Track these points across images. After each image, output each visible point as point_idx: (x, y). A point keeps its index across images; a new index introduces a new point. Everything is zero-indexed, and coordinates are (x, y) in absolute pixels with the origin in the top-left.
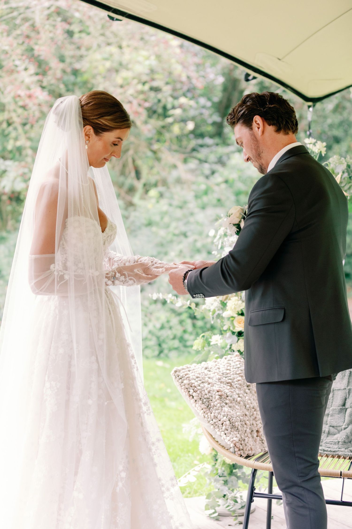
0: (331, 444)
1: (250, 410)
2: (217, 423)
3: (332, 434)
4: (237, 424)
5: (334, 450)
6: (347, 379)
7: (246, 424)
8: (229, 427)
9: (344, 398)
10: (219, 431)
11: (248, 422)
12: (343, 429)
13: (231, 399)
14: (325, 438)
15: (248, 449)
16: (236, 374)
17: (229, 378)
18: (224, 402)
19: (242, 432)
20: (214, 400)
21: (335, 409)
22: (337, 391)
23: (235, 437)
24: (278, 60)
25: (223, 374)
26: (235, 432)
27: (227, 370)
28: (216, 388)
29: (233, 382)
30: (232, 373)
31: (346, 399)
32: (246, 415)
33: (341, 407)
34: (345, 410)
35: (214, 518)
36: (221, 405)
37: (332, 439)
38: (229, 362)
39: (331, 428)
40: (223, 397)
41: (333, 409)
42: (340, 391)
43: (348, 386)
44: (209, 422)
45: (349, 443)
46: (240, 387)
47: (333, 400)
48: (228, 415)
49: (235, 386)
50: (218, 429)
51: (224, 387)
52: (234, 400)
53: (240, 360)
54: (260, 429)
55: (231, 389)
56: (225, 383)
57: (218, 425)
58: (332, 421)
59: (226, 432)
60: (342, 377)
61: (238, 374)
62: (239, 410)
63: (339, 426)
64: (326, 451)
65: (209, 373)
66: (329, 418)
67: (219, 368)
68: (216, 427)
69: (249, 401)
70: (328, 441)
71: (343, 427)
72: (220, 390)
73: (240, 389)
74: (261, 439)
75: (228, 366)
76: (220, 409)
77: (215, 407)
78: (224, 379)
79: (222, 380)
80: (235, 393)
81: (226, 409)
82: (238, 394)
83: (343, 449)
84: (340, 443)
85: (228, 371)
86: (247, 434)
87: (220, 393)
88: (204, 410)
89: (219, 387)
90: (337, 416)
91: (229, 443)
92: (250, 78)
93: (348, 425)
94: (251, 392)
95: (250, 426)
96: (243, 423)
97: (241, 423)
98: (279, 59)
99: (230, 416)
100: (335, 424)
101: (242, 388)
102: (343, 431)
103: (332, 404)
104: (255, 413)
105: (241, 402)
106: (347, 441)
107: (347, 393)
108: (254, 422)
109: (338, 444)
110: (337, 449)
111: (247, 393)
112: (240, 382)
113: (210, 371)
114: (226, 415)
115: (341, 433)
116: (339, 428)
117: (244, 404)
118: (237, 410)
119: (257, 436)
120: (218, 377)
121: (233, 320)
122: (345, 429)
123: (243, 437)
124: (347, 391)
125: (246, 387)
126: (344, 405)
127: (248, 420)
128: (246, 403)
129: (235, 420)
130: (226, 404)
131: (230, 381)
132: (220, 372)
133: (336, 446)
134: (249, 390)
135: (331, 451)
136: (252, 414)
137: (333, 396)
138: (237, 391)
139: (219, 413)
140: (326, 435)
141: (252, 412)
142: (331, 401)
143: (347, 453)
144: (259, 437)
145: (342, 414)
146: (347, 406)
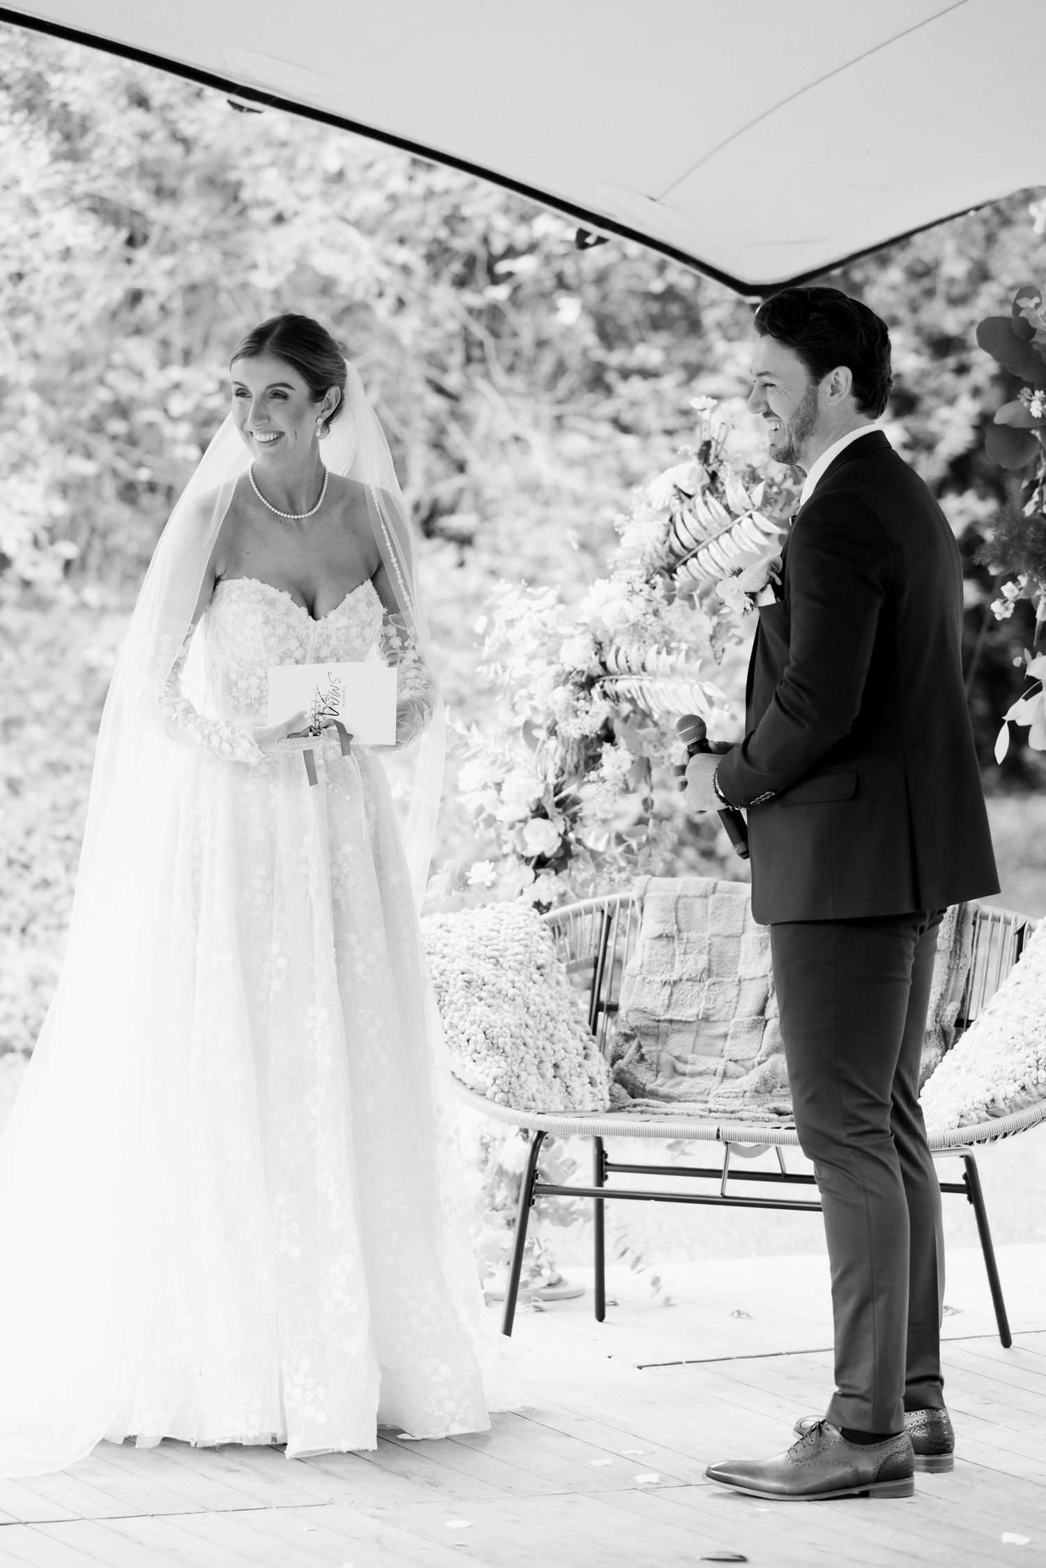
0: (728, 1097)
1: (538, 1018)
2: (455, 1039)
3: (731, 1077)
4: (502, 1041)
5: (732, 1109)
7: (525, 1044)
8: (484, 1046)
9: (762, 996)
10: (460, 1054)
11: (529, 1041)
12: (756, 1064)
13: (494, 989)
14: (716, 1087)
15: (525, 1096)
16: (513, 940)
17: (495, 947)
18: (476, 995)
19: (514, 1059)
20: (451, 990)
21: (742, 1022)
22: (747, 982)
23: (496, 1067)
24: (651, 202)
25: (481, 939)
26: (497, 1057)
27: (492, 930)
28: (460, 965)
29: (501, 956)
30: (501, 939)
31: (766, 1000)
32: (527, 1026)
33: (756, 1018)
34: (764, 1023)
36: (468, 1001)
37: (733, 1086)
38: (499, 915)
39: (731, 1064)
40: (473, 984)
41: (736, 1022)
42: (754, 983)
45: (768, 1094)
46: (519, 967)
47: (737, 1002)
48: (481, 1021)
49: (506, 965)
50: (458, 1052)
51: (479, 965)
52: (500, 993)
53: (528, 912)
54: (562, 1062)
55: (497, 970)
56: (482, 957)
57: (458, 1042)
58: (734, 1048)
59: (476, 1056)
60: (760, 950)
61: (519, 941)
62: (509, 1014)
63: (749, 1059)
64: (714, 1112)
65: (447, 935)
66: (729, 1042)
67: (472, 928)
68: (454, 1046)
69: (537, 999)
70: (722, 1091)
71: (758, 1059)
72: (468, 970)
73: (519, 972)
74: (563, 1084)
75: (494, 924)
76: (464, 1009)
77: (453, 1005)
78: (481, 950)
79: (476, 951)
80: (504, 979)
81: (479, 1009)
82: (513, 982)
83: (751, 1107)
84: (748, 1094)
85: (493, 934)
86: (526, 1065)
87: (466, 977)
89: (468, 965)
90: (744, 1037)
91: (481, 1078)
92: (590, 240)
93: (768, 1055)
94: (545, 980)
95: (536, 1051)
96: (519, 1042)
97: (513, 1040)
98: (653, 200)
99: (488, 1023)
100: (739, 1056)
101: (523, 971)
102: (757, 1069)
103: (735, 1013)
104: (551, 1024)
105: (517, 999)
106: (762, 1090)
107: (770, 986)
108: (547, 1044)
110: (742, 1107)
111: (534, 983)
112: (519, 957)
114: (478, 1022)
115: (751, 1072)
116: (748, 1064)
117: (524, 1003)
118: (504, 1013)
119: (555, 1077)
120: (467, 944)
121: (522, 829)
122: (759, 1064)
123: (515, 1068)
125: (533, 970)
126: (762, 1012)
127: (531, 1037)
129: (497, 1032)
130: (481, 999)
131: (496, 954)
132: (473, 934)
133: (739, 1102)
134: (542, 975)
135: (725, 1112)
136: (544, 1026)
137: (738, 995)
138: (511, 975)
139: (461, 1018)
140: (718, 1078)
141: (543, 1022)
142: (733, 1005)
143: (761, 1115)
144: (561, 1078)
145: (756, 1033)
146: (769, 1013)
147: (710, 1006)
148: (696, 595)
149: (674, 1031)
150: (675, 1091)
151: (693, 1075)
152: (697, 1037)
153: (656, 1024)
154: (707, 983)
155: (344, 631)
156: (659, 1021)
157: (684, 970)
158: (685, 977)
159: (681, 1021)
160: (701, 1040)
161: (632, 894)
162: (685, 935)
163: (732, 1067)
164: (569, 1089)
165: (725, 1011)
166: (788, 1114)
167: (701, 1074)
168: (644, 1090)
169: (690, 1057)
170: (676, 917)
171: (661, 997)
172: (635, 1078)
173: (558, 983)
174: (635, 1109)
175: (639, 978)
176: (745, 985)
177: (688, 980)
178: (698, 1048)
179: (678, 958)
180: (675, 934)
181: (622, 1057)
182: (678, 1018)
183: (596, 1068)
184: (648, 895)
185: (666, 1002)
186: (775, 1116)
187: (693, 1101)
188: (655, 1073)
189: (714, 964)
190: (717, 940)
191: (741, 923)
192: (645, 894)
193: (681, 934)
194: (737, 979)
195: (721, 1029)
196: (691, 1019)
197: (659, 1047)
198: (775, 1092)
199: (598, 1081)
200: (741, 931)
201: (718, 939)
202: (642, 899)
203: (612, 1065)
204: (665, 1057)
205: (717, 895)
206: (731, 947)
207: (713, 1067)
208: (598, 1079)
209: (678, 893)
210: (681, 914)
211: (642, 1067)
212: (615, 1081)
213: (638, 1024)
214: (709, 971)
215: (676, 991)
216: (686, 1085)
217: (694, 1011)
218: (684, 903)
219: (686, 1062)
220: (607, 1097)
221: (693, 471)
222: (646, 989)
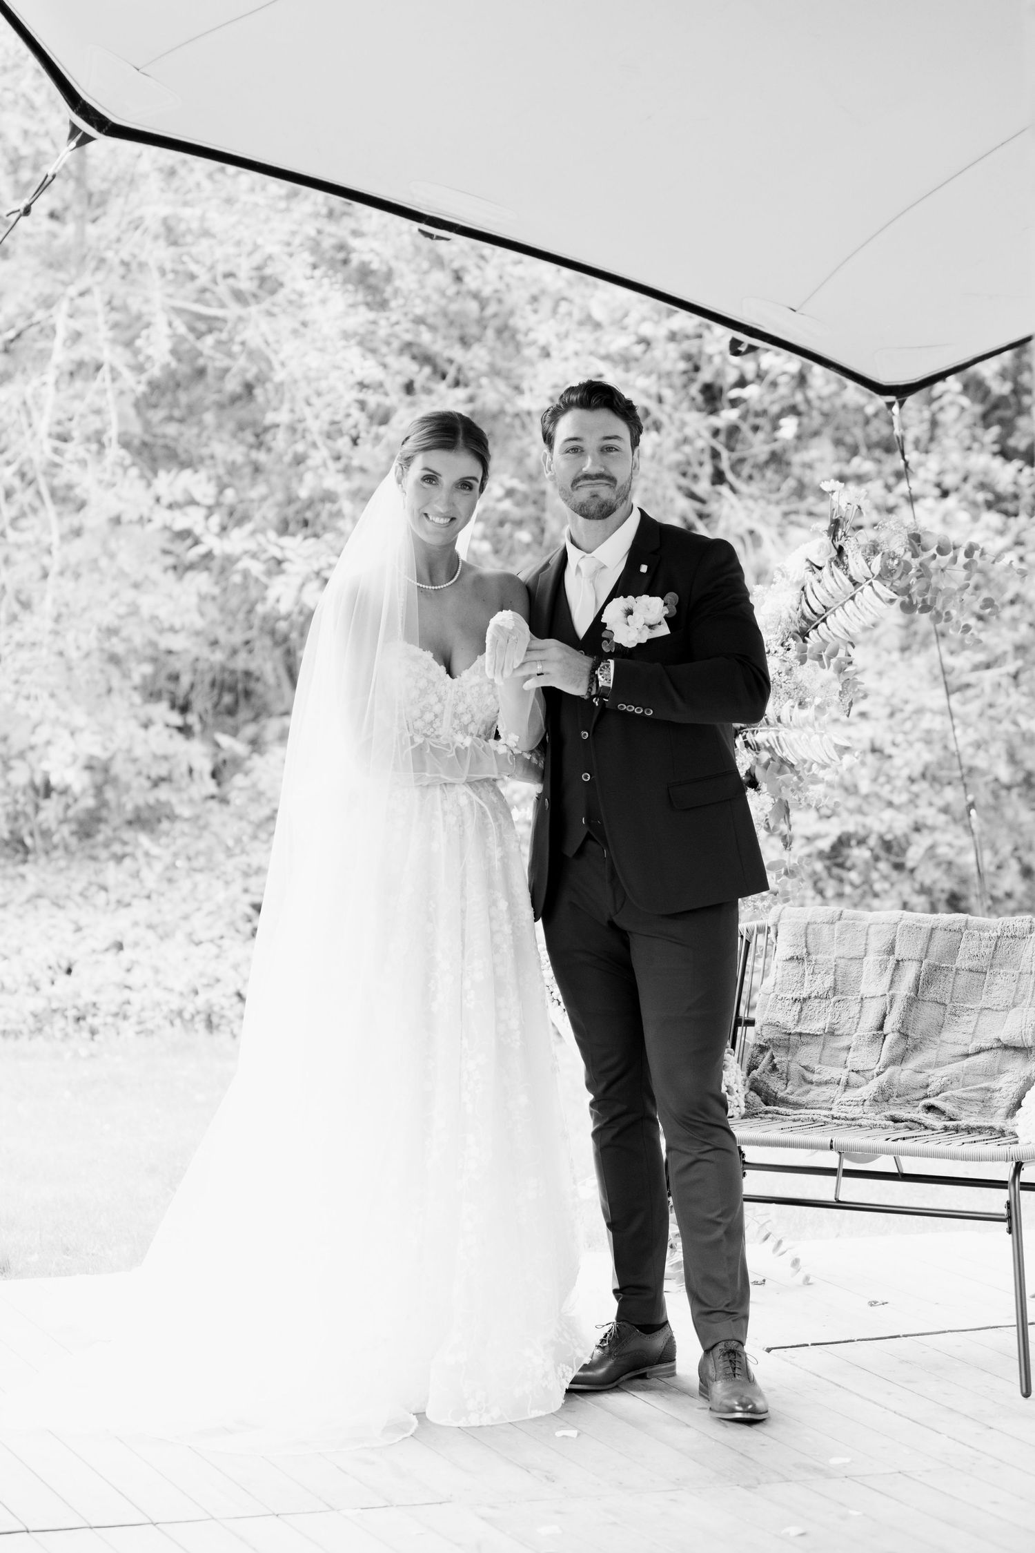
0: (850, 1106)
3: (853, 1087)
5: (852, 1117)
6: (890, 975)
9: (881, 1013)
12: (875, 1075)
14: (839, 1095)
21: (863, 1036)
22: (869, 1000)
24: (791, 313)
31: (884, 1016)
33: (875, 1033)
34: (883, 1037)
37: (853, 1095)
39: (854, 1074)
41: (858, 1036)
42: (874, 1002)
43: (890, 990)
45: (885, 1102)
47: (859, 1018)
58: (855, 1059)
60: (880, 972)
63: (868, 1070)
64: (836, 1118)
66: (851, 1054)
70: (844, 1100)
71: (877, 1070)
83: (869, 1113)
84: (867, 1103)
90: (864, 1050)
92: (742, 349)
93: (886, 1067)
98: (793, 310)
100: (860, 1067)
102: (876, 1079)
103: (857, 1027)
106: (880, 1098)
107: (888, 1004)
110: (861, 1115)
115: (871, 1082)
122: (879, 1075)
124: (888, 1000)
126: (881, 1027)
133: (859, 1110)
135: (846, 1119)
137: (860, 1011)
140: (841, 1088)
142: (856, 1020)
143: (878, 1122)
145: (876, 1046)
146: (887, 1029)
147: (835, 1021)
148: (824, 655)
149: (803, 1044)
150: (803, 1099)
151: (819, 1084)
152: (823, 1049)
153: (787, 1037)
154: (833, 1000)
155: (477, 689)
156: (790, 1034)
157: (813, 988)
158: (813, 995)
159: (809, 1034)
160: (827, 1052)
161: (768, 921)
162: (813, 957)
163: (854, 1076)
165: (848, 1026)
166: (903, 1121)
167: (826, 1083)
168: (776, 1098)
169: (816, 1067)
170: (806, 942)
171: (792, 1013)
172: (768, 1086)
174: (766, 1116)
175: (772, 996)
176: (867, 1003)
177: (816, 997)
178: (825, 1059)
179: (807, 978)
180: (805, 956)
181: (756, 1068)
182: (807, 1032)
183: (733, 1077)
184: (781, 922)
185: (797, 1017)
186: (891, 1123)
187: (819, 1108)
188: (785, 1081)
189: (839, 983)
190: (842, 962)
191: (863, 947)
192: (779, 921)
193: (811, 957)
194: (859, 997)
195: (844, 1042)
196: (819, 1033)
197: (789, 1058)
198: (891, 1101)
199: (735, 1090)
200: (863, 954)
201: (843, 960)
202: (776, 925)
203: (748, 1074)
204: (794, 1067)
205: (842, 922)
206: (854, 969)
207: (837, 1077)
208: (735, 1087)
209: (808, 920)
210: (810, 937)
211: (774, 1077)
212: (751, 1089)
213: (771, 1036)
214: (834, 989)
215: (805, 1008)
216: (815, 1093)
217: (821, 1025)
218: (814, 929)
219: (813, 1072)
220: (743, 1104)
221: (822, 545)
222: (779, 1006)
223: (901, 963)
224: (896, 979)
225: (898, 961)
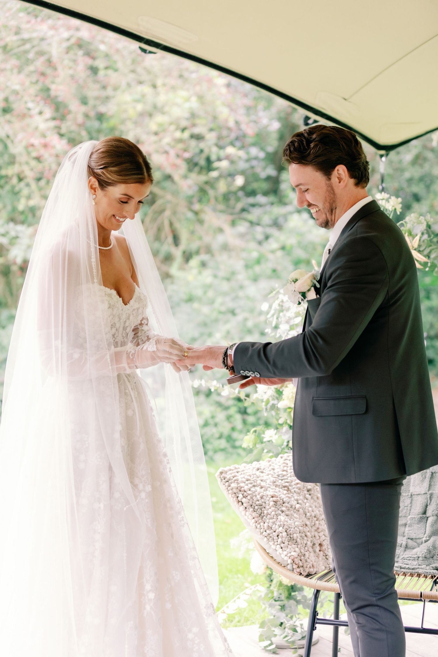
0: (410, 560)
1: (311, 520)
2: (271, 535)
3: (410, 548)
4: (295, 535)
5: (413, 568)
6: (428, 482)
7: (306, 536)
8: (286, 540)
9: (424, 504)
10: (274, 544)
11: (308, 534)
12: (424, 541)
13: (289, 505)
14: (402, 553)
15: (308, 566)
17: (286, 480)
18: (280, 509)
19: (301, 545)
20: (267, 507)
21: (414, 518)
22: (416, 496)
23: (294, 551)
24: (344, 101)
25: (278, 476)
26: (293, 546)
27: (284, 471)
28: (270, 492)
29: (290, 486)
30: (289, 475)
31: (427, 506)
32: (306, 525)
33: (422, 516)
34: (426, 519)
35: (270, 650)
36: (276, 513)
37: (411, 553)
38: (285, 461)
39: (409, 540)
40: (278, 503)
41: (411, 518)
42: (419, 497)
43: (429, 490)
44: (262, 533)
45: (431, 559)
46: (299, 491)
47: (411, 507)
48: (284, 525)
49: (293, 490)
50: (272, 542)
51: (280, 491)
52: (291, 507)
54: (324, 542)
55: (288, 494)
56: (280, 487)
57: (272, 537)
58: (410, 532)
59: (282, 545)
60: (422, 479)
62: (298, 519)
63: (419, 539)
64: (403, 568)
65: (262, 475)
66: (407, 529)
67: (274, 469)
68: (270, 539)
69: (310, 509)
70: (405, 556)
71: (424, 539)
72: (275, 495)
73: (299, 494)
74: (324, 554)
75: (284, 467)
76: (275, 517)
77: (269, 516)
78: (279, 482)
79: (277, 483)
80: (293, 499)
81: (282, 518)
82: (297, 500)
83: (423, 566)
84: (421, 559)
85: (284, 473)
86: (308, 548)
87: (274, 499)
88: (256, 519)
89: (274, 492)
90: (416, 526)
91: (286, 558)
92: (310, 121)
93: (430, 537)
94: (312, 497)
95: (311, 539)
96: (303, 535)
97: (301, 534)
98: (345, 99)
99: (287, 526)
100: (413, 536)
101: (301, 493)
102: (424, 544)
103: (410, 512)
104: (317, 522)
105: (301, 510)
106: (428, 556)
107: (428, 499)
108: (316, 534)
109: (418, 560)
110: (417, 566)
111: (307, 499)
112: (298, 485)
113: (262, 472)
114: (282, 525)
115: (421, 546)
116: (419, 541)
117: (304, 511)
118: (295, 519)
119: (320, 551)
120: (272, 479)
122: (426, 541)
123: (302, 551)
124: (428, 496)
125: (306, 492)
126: (425, 513)
127: (308, 532)
128: (307, 511)
129: (293, 531)
130: (283, 512)
131: (287, 484)
132: (275, 473)
133: (415, 563)
134: (310, 495)
135: (409, 569)
136: (313, 524)
137: (411, 503)
138: (296, 496)
139: (274, 523)
140: (403, 549)
141: (313, 521)
142: (409, 508)
143: (429, 571)
144: (323, 551)
145: (422, 524)
146: (429, 513)
163: (410, 543)
164: (327, 557)
165: (405, 511)
173: (318, 498)
176: (414, 498)
194: (410, 494)
198: (435, 558)
223: (434, 474)
224: (432, 484)
225: (432, 473)
